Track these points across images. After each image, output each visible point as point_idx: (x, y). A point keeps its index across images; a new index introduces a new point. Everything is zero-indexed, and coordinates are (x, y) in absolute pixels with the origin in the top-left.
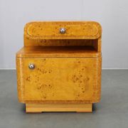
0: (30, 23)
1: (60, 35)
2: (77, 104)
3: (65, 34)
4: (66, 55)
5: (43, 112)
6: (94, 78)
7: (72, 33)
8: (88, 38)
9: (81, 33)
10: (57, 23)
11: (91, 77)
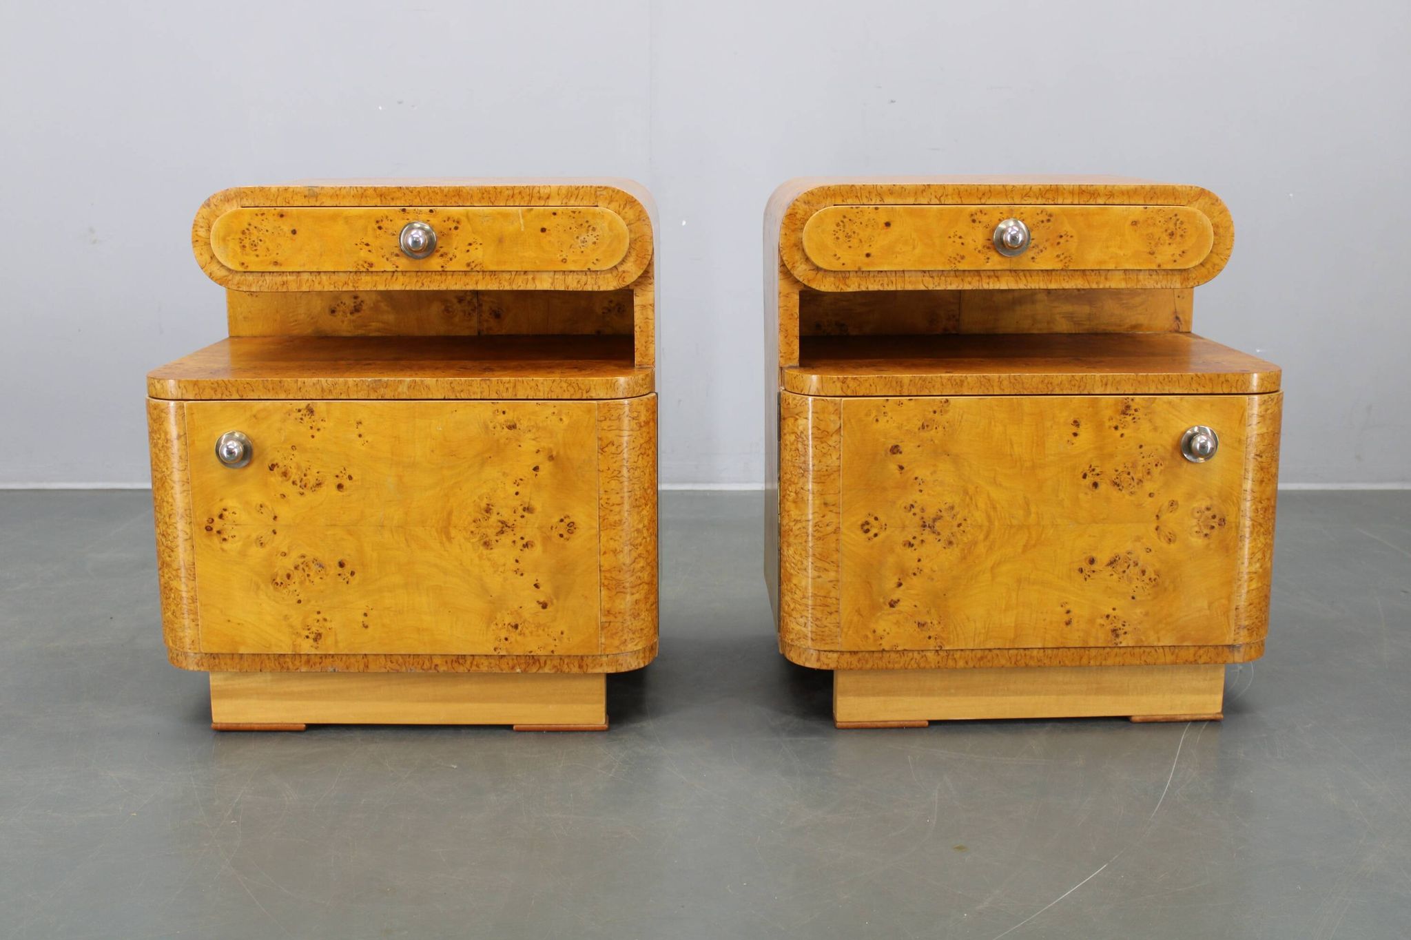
0: (227, 198)
1: (403, 263)
2: (510, 676)
3: (435, 263)
4: (434, 382)
5: (311, 727)
6: (606, 524)
7: (478, 254)
8: (572, 284)
9: (526, 256)
10: (384, 195)
11: (583, 516)
